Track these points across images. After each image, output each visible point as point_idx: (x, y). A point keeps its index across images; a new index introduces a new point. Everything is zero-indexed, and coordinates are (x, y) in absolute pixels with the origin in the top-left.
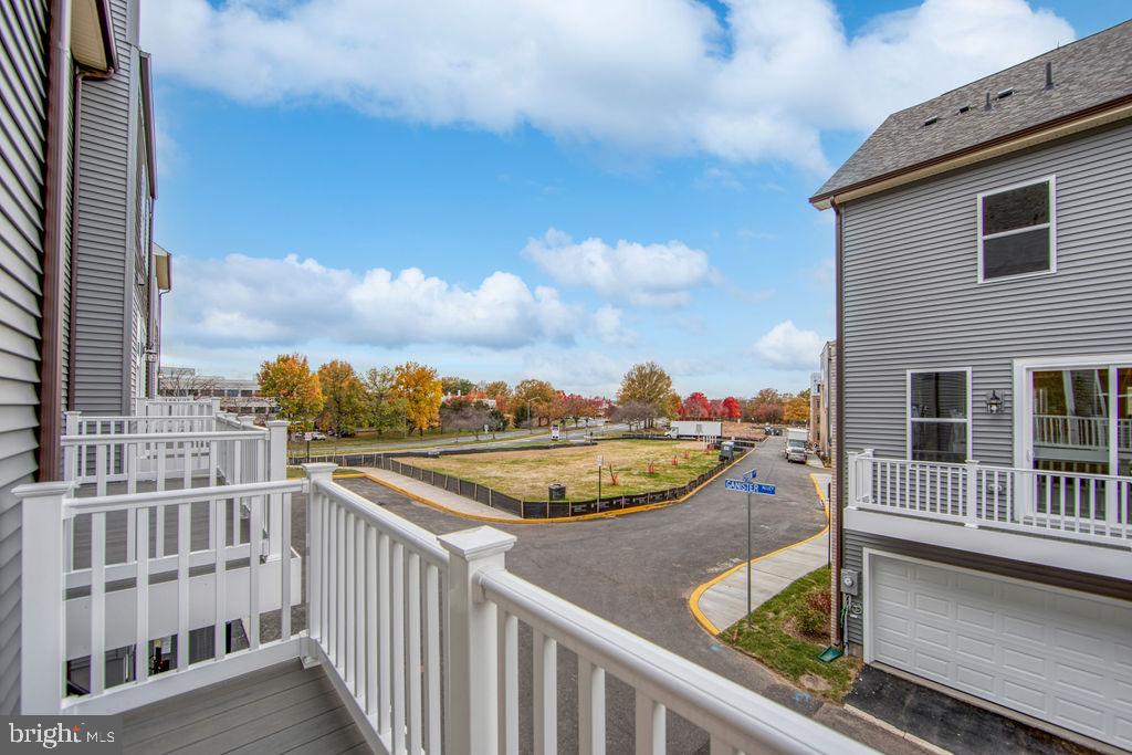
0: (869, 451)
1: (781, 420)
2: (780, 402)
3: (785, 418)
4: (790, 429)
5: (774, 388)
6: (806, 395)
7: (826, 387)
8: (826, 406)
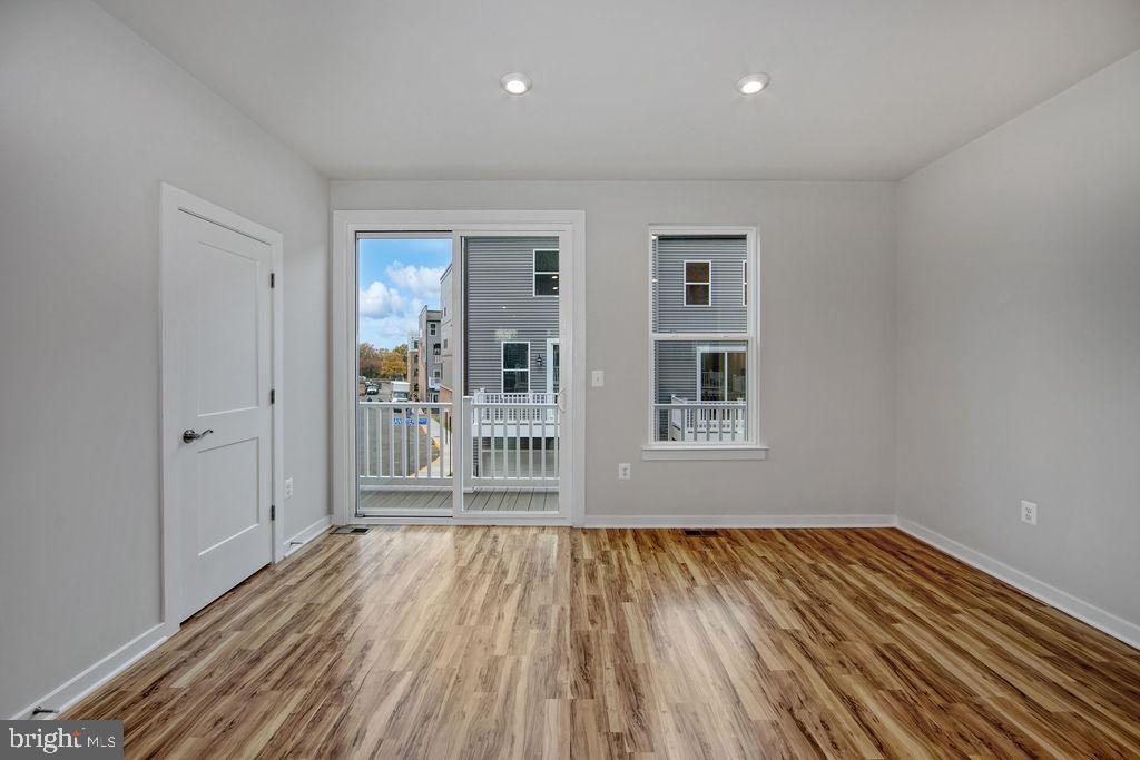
0: (482, 390)
1: (377, 374)
2: (376, 357)
3: (382, 372)
4: (395, 382)
5: (371, 343)
6: (401, 350)
7: (424, 344)
8: (425, 360)
